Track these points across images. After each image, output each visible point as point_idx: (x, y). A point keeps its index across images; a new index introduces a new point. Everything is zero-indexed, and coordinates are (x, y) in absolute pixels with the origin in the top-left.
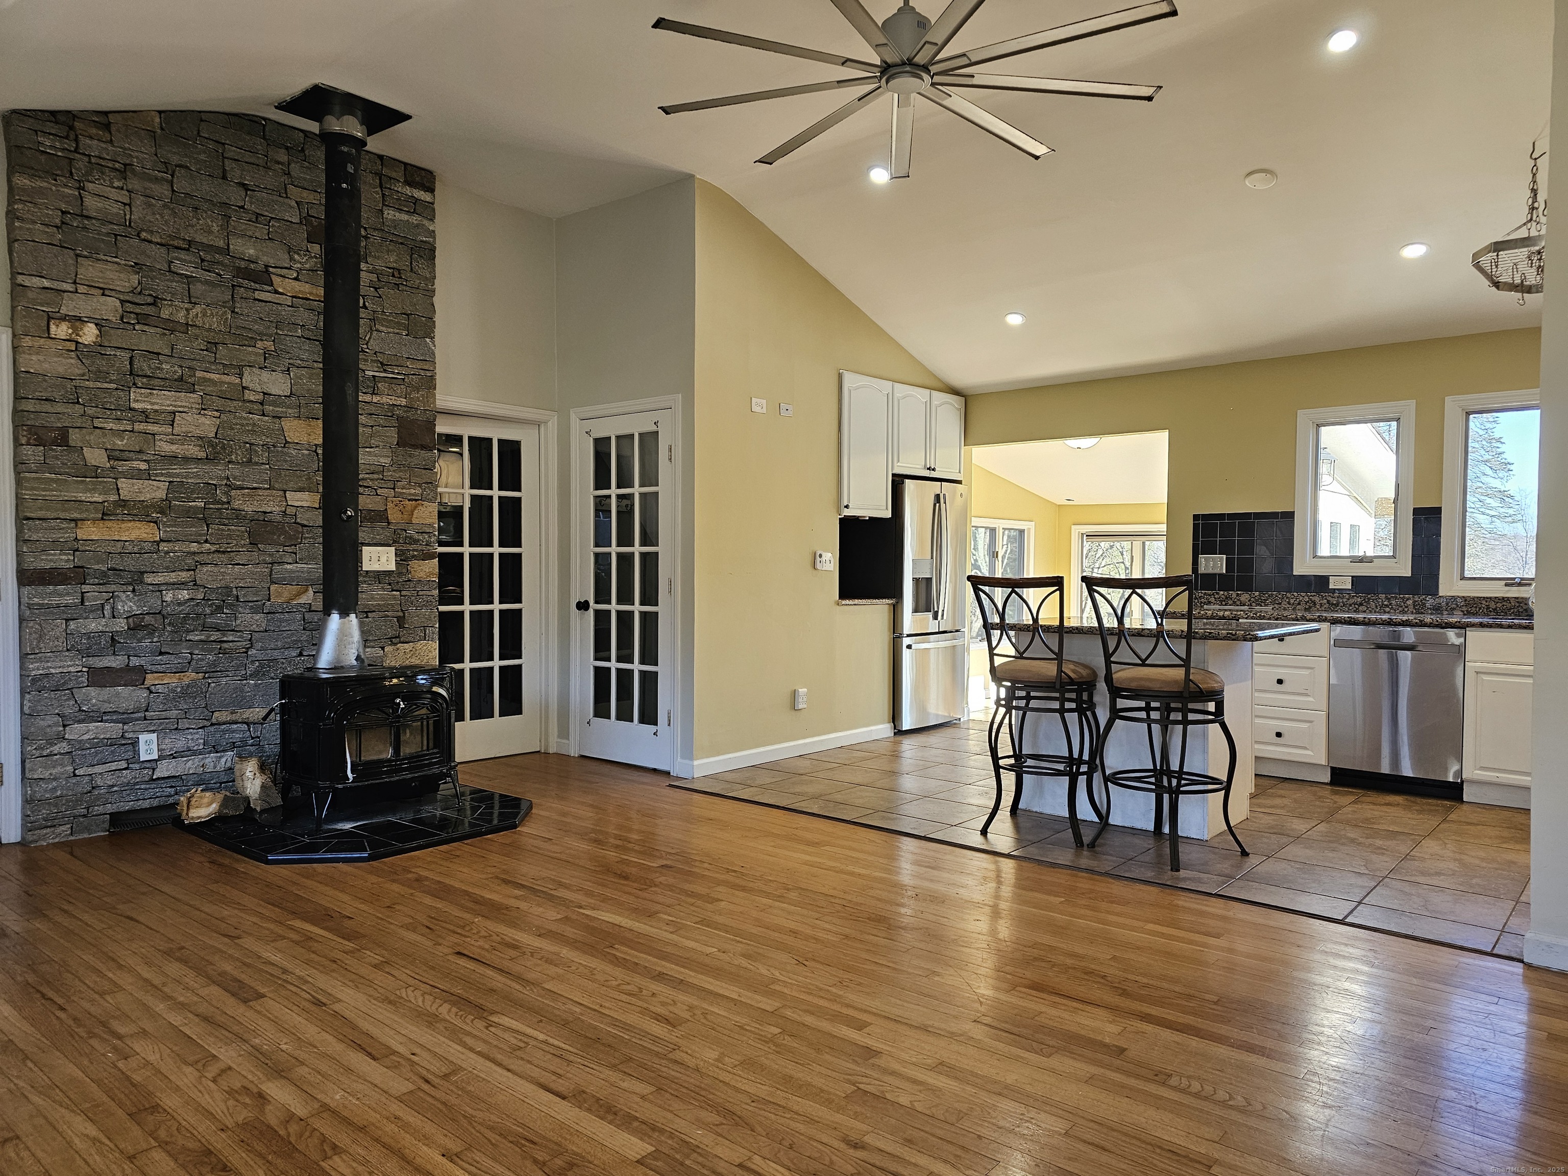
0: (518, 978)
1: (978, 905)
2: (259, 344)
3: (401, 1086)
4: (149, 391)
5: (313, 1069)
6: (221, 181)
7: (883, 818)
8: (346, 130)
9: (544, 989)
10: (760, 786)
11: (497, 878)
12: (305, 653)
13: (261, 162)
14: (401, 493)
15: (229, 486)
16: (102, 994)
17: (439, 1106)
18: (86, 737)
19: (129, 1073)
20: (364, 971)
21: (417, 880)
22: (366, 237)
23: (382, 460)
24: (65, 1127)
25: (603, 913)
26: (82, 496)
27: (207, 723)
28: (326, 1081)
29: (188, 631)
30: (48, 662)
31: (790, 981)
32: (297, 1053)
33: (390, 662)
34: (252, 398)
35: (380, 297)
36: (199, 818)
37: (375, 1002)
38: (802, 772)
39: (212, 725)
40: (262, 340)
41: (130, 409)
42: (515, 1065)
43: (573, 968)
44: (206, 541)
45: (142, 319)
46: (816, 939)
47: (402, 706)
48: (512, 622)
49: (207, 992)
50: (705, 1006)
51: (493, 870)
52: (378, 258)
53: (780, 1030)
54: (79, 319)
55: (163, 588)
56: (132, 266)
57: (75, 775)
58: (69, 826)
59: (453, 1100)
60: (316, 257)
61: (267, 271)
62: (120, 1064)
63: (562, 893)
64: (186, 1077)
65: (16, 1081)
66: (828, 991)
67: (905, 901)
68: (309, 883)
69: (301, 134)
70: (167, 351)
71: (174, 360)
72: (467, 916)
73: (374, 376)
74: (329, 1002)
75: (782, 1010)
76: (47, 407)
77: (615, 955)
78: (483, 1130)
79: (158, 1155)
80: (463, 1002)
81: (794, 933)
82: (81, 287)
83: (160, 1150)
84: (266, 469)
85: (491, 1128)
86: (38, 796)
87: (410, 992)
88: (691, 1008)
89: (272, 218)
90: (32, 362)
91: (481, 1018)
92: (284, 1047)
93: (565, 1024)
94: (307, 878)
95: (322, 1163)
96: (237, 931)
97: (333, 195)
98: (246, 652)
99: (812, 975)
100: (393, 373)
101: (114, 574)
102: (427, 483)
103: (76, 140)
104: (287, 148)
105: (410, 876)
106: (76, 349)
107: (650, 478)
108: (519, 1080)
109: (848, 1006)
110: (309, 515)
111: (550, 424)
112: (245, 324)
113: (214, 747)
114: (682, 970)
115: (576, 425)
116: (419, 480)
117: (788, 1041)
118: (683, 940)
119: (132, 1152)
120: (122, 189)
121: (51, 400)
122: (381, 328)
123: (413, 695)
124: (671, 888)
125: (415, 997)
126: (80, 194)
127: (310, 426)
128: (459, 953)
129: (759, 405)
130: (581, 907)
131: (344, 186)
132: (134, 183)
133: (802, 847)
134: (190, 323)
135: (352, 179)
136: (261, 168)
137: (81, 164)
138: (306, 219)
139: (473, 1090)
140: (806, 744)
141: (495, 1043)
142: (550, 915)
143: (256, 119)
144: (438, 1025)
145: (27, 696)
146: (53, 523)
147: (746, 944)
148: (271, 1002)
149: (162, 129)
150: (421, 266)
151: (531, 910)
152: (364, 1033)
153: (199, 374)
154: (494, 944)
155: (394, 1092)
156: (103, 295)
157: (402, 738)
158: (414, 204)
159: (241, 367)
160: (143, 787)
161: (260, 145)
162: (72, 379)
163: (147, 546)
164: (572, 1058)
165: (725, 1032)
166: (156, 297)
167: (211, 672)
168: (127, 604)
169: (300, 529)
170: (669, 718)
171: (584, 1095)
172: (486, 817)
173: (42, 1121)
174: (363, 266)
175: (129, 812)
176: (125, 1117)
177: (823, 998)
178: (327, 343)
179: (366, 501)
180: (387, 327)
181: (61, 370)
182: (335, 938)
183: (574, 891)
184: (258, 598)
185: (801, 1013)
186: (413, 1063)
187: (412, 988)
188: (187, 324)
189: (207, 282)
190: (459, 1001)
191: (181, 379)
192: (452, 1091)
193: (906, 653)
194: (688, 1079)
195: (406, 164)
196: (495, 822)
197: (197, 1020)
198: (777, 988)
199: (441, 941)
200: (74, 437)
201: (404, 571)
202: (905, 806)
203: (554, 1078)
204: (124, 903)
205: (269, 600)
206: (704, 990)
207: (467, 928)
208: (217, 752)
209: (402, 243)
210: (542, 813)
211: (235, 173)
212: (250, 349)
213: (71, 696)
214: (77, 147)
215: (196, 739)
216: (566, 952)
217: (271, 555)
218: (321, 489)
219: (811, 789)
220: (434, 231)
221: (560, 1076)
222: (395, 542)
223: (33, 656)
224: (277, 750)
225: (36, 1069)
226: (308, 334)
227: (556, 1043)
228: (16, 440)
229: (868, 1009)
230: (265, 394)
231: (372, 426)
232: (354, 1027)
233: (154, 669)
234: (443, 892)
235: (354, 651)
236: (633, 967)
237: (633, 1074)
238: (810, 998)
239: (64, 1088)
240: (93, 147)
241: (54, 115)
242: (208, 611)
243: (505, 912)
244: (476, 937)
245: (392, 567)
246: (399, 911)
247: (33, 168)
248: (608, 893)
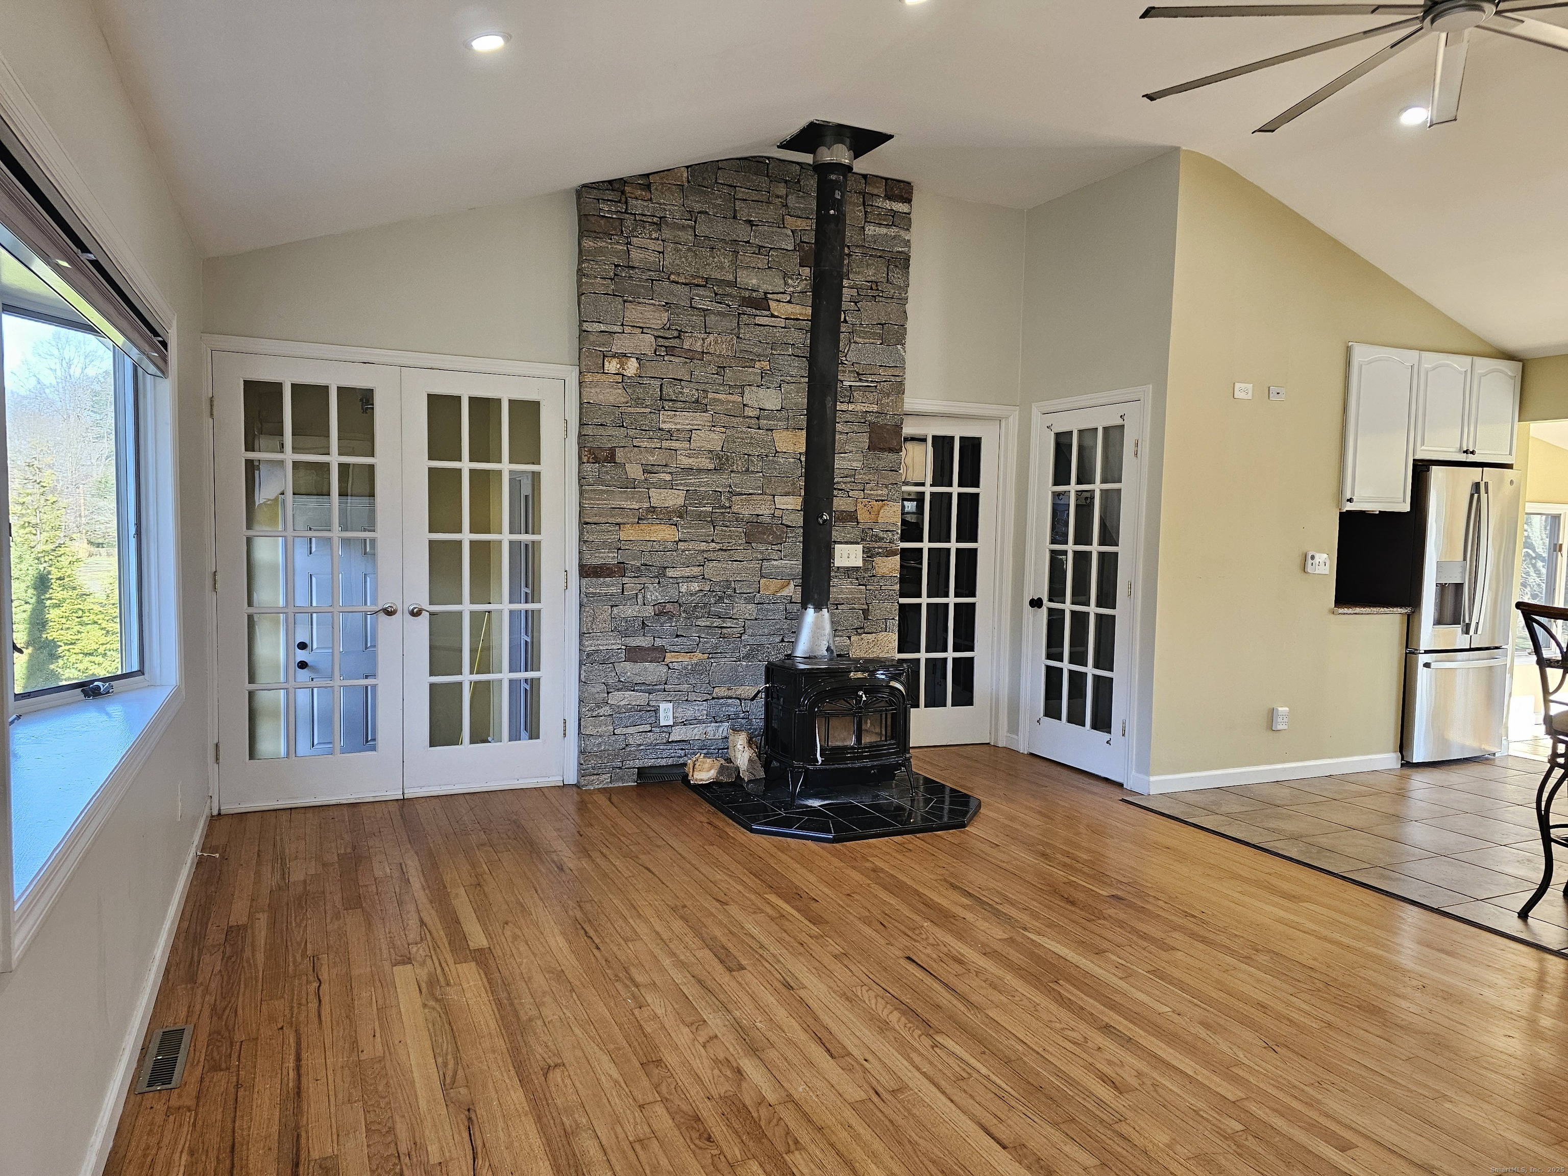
0: (963, 998)
1: (1509, 1015)
2: (758, 365)
3: (855, 1093)
4: (673, 413)
5: (782, 1055)
6: (732, 220)
7: (1383, 877)
8: (834, 159)
9: (988, 1016)
10: (1227, 815)
11: (945, 880)
12: (786, 640)
13: (764, 199)
14: (869, 494)
15: (731, 492)
16: (626, 940)
17: (887, 1123)
18: (622, 703)
19: (642, 1022)
20: (828, 960)
21: (874, 871)
22: (849, 255)
23: (855, 464)
24: (596, 1063)
25: (1049, 941)
26: (624, 504)
27: (710, 697)
28: (791, 1069)
29: (697, 617)
30: (598, 640)
31: (1256, 1068)
32: (769, 1034)
33: (855, 653)
34: (750, 414)
35: (859, 310)
36: (702, 780)
37: (834, 995)
38: (1278, 802)
39: (713, 698)
40: (760, 361)
41: (660, 429)
42: (958, 1096)
43: (1017, 998)
44: (713, 541)
45: (670, 351)
46: (1291, 1021)
47: (864, 698)
48: (966, 615)
49: (701, 954)
50: (1155, 1075)
51: (944, 871)
52: (858, 273)
53: (1243, 1128)
54: (625, 355)
55: (680, 581)
56: (664, 306)
57: (614, 734)
58: (609, 775)
59: (900, 1121)
60: (806, 279)
61: (766, 299)
62: (636, 1012)
63: (1007, 909)
64: (683, 1036)
65: (565, 1011)
66: (1303, 1091)
67: (1408, 991)
68: (783, 857)
69: (798, 167)
70: (687, 378)
71: (692, 385)
72: (918, 918)
73: (850, 386)
74: (795, 987)
75: (1246, 1103)
76: (601, 431)
77: (1059, 993)
78: (927, 1162)
79: (660, 1109)
80: (911, 1013)
81: (1263, 1007)
82: (627, 327)
83: (662, 1105)
84: (760, 477)
85: (934, 1162)
86: (589, 749)
87: (864, 991)
88: (1139, 1075)
89: (771, 248)
90: (592, 395)
91: (929, 1035)
92: (758, 1024)
93: (1008, 1062)
94: (782, 852)
95: (784, 1155)
96: (726, 897)
97: (822, 221)
98: (740, 637)
99: (1284, 1067)
100: (867, 381)
101: (646, 569)
102: (892, 484)
103: (626, 203)
104: (786, 182)
105: (868, 865)
106: (622, 381)
107: (1113, 473)
108: (961, 1115)
109: (1327, 1116)
110: (792, 516)
111: (1011, 418)
112: (747, 348)
113: (714, 717)
114: (1131, 1026)
115: (1037, 421)
116: (886, 482)
117: (1251, 1143)
118: (1133, 990)
119: (641, 1102)
120: (658, 239)
121: (604, 425)
122: (858, 340)
123: (873, 688)
124: (1121, 924)
125: (868, 997)
126: (627, 248)
127: (796, 436)
128: (909, 958)
129: (1243, 391)
130: (1025, 929)
131: (832, 212)
132: (667, 233)
133: (1276, 899)
134: (705, 351)
135: (839, 205)
136: (764, 204)
137: (629, 222)
138: (799, 246)
139: (918, 1114)
140: (1285, 769)
141: (940, 1067)
142: (996, 933)
143: (761, 159)
144: (888, 1033)
145: (583, 667)
146: (604, 527)
147: (1204, 1009)
148: (750, 975)
149: (689, 182)
150: (896, 277)
151: (978, 924)
152: (824, 1026)
153: (710, 395)
154: (941, 955)
155: (848, 1097)
156: (642, 333)
157: (864, 727)
158: (893, 217)
159: (743, 387)
160: (661, 747)
161: (764, 182)
162: (619, 407)
163: (670, 546)
164: (1013, 1103)
165: (1178, 1113)
166: (681, 331)
167: (713, 653)
168: (654, 594)
169: (785, 530)
170: (1124, 731)
171: (1025, 1150)
172: (936, 812)
173: (580, 1054)
174: (845, 283)
175: (651, 767)
176: (638, 1065)
177: (1296, 1097)
178: (812, 360)
179: (840, 503)
180: (863, 338)
181: (611, 399)
182: (802, 919)
183: (1018, 909)
184: (751, 591)
185: (1267, 1110)
186: (865, 1070)
187: (867, 988)
188: (703, 352)
189: (720, 314)
190: (909, 1012)
191: (697, 401)
192: (899, 1110)
193: (1422, 673)
194: (1135, 1161)
195: (886, 179)
196: (946, 819)
197: (693, 980)
198: (1241, 1073)
199: (893, 941)
200: (620, 455)
201: (870, 567)
202: (1411, 865)
203: (995, 1121)
204: (645, 854)
205: (759, 593)
206: (1155, 1056)
207: (917, 932)
208: (716, 722)
209: (880, 257)
210: (991, 814)
211: (743, 215)
212: (750, 370)
213: (613, 669)
214: (626, 209)
215: (700, 710)
216: (1010, 978)
217: (762, 553)
218: (803, 494)
219: (1290, 827)
220: (909, 241)
221: (1001, 1120)
222: (863, 540)
223: (588, 635)
224: (762, 724)
225: (578, 1002)
226: (796, 351)
227: (998, 1081)
228: (580, 458)
229: (1354, 1125)
230: (761, 409)
231: (847, 433)
232: (816, 1019)
233: (672, 650)
234: (897, 888)
235: (825, 642)
236: (1079, 1012)
237: (1075, 1138)
238: (1280, 1095)
239: (597, 1026)
240: (637, 206)
241: (610, 184)
242: (712, 600)
243: (952, 920)
244: (924, 943)
245: (860, 563)
246: (857, 900)
247: (595, 232)
248: (1054, 917)
